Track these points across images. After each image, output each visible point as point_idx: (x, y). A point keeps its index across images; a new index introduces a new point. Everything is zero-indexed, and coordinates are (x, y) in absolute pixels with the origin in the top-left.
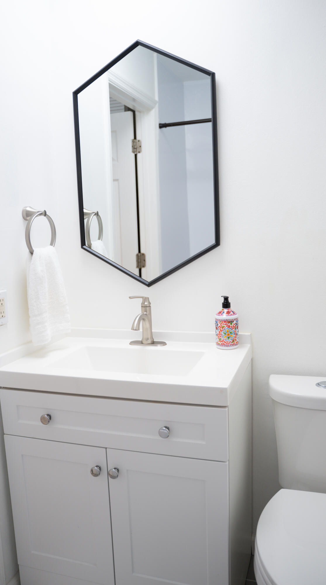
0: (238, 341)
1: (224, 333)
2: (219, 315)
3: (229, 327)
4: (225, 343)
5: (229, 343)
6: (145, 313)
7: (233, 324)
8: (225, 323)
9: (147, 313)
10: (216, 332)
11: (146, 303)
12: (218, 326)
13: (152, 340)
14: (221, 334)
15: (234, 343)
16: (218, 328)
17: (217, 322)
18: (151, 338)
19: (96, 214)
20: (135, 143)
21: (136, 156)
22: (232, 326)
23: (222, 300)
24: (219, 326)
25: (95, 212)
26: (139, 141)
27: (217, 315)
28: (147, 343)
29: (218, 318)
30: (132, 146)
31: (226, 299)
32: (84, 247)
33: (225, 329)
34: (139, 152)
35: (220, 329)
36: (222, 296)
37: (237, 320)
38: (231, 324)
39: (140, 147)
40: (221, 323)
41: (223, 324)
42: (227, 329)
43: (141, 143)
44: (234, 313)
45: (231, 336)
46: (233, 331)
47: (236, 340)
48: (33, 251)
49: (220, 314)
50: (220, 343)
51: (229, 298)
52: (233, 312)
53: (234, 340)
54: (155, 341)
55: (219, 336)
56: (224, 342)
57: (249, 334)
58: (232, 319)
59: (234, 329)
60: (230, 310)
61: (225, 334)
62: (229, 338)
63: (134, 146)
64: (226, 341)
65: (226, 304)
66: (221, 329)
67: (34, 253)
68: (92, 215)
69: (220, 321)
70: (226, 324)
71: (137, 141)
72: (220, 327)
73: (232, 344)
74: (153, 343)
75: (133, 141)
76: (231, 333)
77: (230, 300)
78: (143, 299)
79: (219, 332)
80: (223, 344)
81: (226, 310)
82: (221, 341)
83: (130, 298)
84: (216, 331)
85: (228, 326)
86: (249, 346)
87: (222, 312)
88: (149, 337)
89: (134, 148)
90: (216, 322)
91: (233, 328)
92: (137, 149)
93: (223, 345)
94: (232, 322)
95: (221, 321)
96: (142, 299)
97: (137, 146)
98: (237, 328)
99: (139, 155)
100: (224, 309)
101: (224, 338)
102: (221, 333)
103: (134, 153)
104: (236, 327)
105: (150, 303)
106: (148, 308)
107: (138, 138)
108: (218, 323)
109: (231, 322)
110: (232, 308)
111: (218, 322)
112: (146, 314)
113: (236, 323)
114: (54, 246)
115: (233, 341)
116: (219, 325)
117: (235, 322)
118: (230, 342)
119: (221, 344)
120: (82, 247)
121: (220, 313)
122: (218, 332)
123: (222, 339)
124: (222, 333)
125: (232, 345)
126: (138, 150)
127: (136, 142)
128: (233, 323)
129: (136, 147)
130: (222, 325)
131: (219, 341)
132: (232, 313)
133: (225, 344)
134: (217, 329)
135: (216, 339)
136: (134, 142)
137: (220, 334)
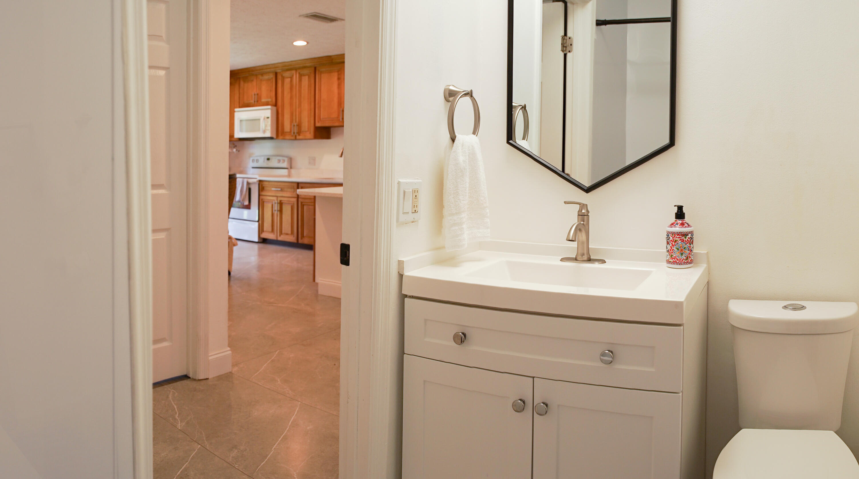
0: (692, 259)
1: (676, 248)
2: (672, 227)
3: (683, 241)
4: (678, 260)
5: (682, 261)
6: (582, 223)
7: (687, 238)
8: (678, 236)
9: (584, 223)
10: (667, 248)
11: (583, 211)
12: (670, 240)
13: (589, 256)
14: (673, 249)
15: (688, 261)
16: (670, 242)
17: (669, 235)
18: (587, 254)
19: (523, 107)
20: (565, 40)
21: (565, 55)
22: (686, 240)
23: (675, 210)
24: (671, 240)
25: (523, 105)
26: (570, 38)
27: (668, 227)
28: (582, 260)
29: (669, 231)
30: (562, 44)
31: (680, 208)
32: (511, 141)
33: (677, 244)
34: (569, 51)
35: (672, 243)
36: (675, 206)
37: (692, 233)
38: (685, 238)
39: (571, 45)
40: (673, 236)
41: (675, 237)
42: (680, 244)
43: (572, 41)
44: (689, 226)
45: (685, 252)
46: (687, 246)
47: (690, 258)
48: (455, 137)
49: (673, 226)
50: (671, 260)
51: (683, 208)
52: (687, 224)
53: (688, 257)
54: (591, 258)
55: (670, 252)
56: (676, 260)
57: (706, 252)
58: (687, 231)
59: (688, 244)
60: (684, 222)
61: (678, 249)
62: (682, 254)
63: (564, 43)
64: (679, 258)
65: (680, 214)
66: (673, 243)
67: (456, 139)
68: (518, 108)
69: (673, 234)
70: (679, 238)
71: (568, 38)
72: (672, 241)
73: (686, 262)
74: (589, 260)
75: (562, 38)
76: (685, 248)
77: (684, 210)
78: (581, 205)
79: (671, 247)
80: (674, 261)
81: (680, 222)
82: (673, 258)
83: (565, 202)
84: (667, 246)
85: (681, 240)
86: (704, 266)
87: (675, 224)
88: (585, 252)
89: (564, 47)
90: (667, 235)
91: (688, 243)
92: (567, 48)
93: (674, 263)
94: (686, 236)
95: (673, 233)
96: (579, 205)
97: (567, 44)
98: (692, 243)
99: (569, 55)
100: (677, 220)
101: (676, 254)
102: (673, 248)
103: (564, 52)
104: (691, 241)
105: (588, 211)
106: (586, 216)
107: (569, 34)
108: (670, 237)
109: (685, 235)
110: (687, 219)
111: (670, 235)
112: (583, 224)
113: (691, 237)
114: (477, 136)
115: (687, 258)
116: (671, 238)
117: (690, 236)
118: (684, 259)
119: (673, 262)
120: (508, 142)
121: (672, 224)
122: (669, 248)
123: (674, 256)
124: (675, 249)
125: (685, 264)
126: (568, 49)
127: (566, 40)
128: (687, 237)
129: (566, 45)
130: (675, 239)
131: (670, 258)
132: (686, 225)
133: (678, 262)
134: (668, 243)
135: (667, 255)
136: (564, 39)
137: (672, 250)
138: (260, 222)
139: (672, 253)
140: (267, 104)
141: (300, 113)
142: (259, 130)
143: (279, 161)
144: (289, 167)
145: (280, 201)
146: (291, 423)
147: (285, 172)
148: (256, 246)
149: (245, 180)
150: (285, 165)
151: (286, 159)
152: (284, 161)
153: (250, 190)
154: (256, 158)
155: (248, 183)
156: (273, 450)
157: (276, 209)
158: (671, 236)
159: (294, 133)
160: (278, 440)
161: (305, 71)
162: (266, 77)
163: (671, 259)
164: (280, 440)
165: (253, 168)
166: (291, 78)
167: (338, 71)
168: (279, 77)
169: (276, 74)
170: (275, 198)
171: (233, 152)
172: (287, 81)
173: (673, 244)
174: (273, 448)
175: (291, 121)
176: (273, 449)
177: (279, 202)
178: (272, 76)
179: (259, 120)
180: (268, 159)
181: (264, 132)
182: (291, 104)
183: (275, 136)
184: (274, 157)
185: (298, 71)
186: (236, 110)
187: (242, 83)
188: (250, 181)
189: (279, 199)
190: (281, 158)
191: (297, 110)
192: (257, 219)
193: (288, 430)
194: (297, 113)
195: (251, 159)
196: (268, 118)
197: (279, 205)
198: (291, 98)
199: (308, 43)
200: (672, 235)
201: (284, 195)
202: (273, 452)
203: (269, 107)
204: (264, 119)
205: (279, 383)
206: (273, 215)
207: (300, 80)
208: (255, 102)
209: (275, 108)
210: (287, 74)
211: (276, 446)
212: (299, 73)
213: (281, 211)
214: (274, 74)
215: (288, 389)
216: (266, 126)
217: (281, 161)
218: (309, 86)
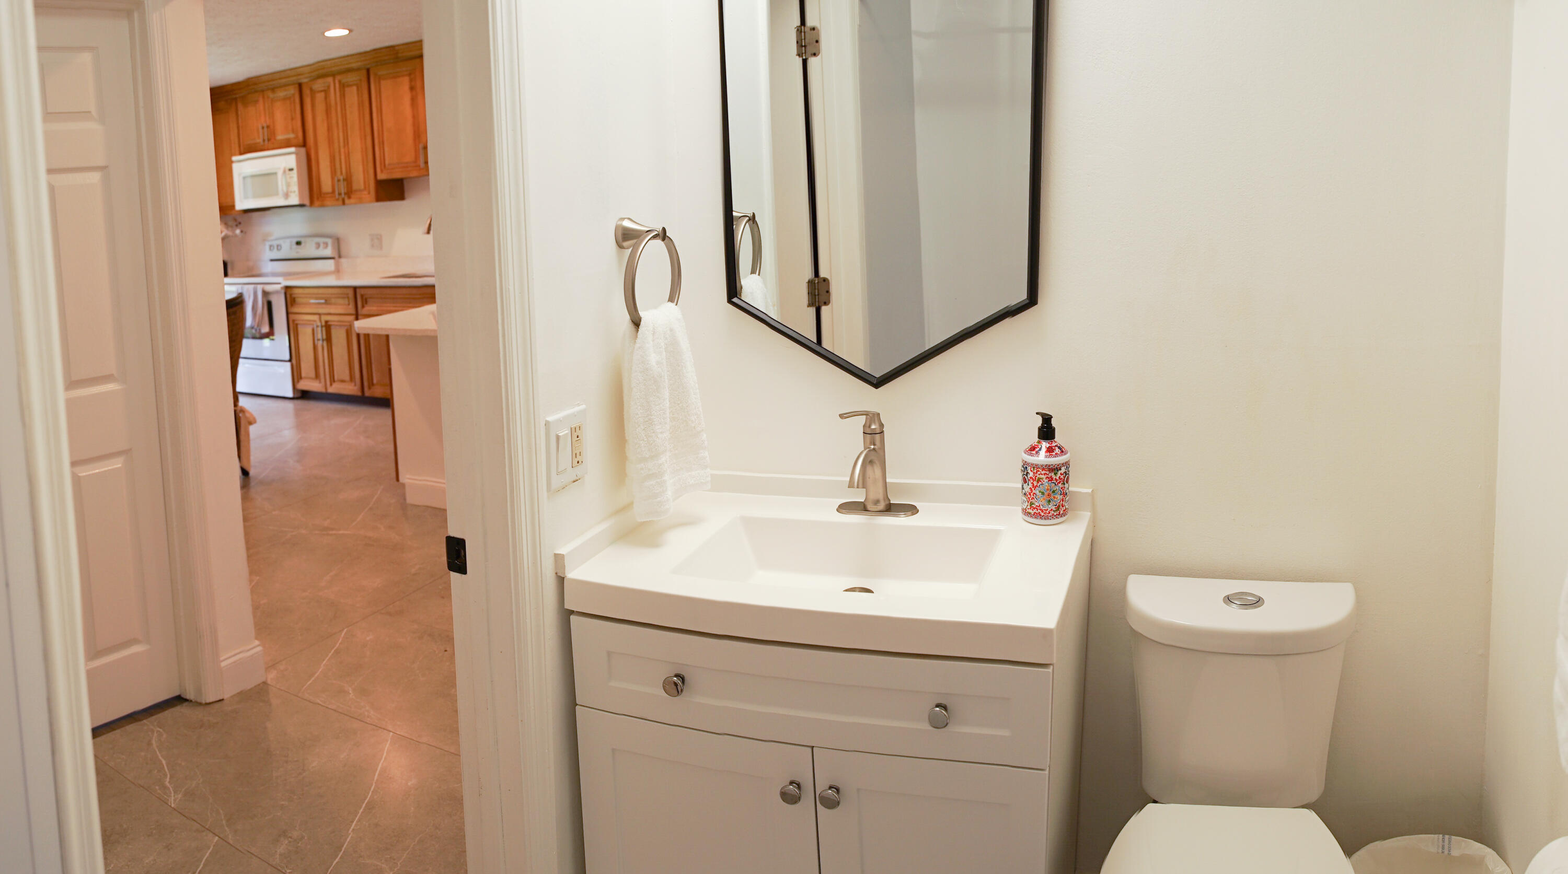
0: (1067, 507)
1: (1040, 492)
2: (1032, 455)
3: (1051, 479)
4: (1042, 512)
5: (1049, 512)
6: (872, 447)
7: (1059, 475)
8: (1044, 472)
9: (876, 447)
10: (1023, 489)
11: (873, 427)
12: (1029, 476)
13: (887, 503)
14: (1035, 493)
15: (1059, 513)
16: (1029, 480)
17: (1026, 468)
18: (884, 499)
19: (750, 219)
20: (803, 34)
21: (805, 63)
22: (1057, 478)
23: (1039, 421)
24: (1031, 478)
25: (749, 215)
26: (811, 29)
27: (1026, 452)
28: (875, 509)
29: (1029, 461)
30: (797, 42)
31: (1047, 419)
32: (735, 300)
33: (1042, 484)
34: (812, 55)
35: (1032, 483)
36: (1037, 415)
37: (1067, 464)
38: (1055, 474)
39: (816, 42)
40: (1035, 471)
41: (1039, 473)
42: (1047, 484)
43: (817, 34)
44: (1062, 452)
45: (1054, 497)
46: (1058, 488)
47: (1063, 507)
48: (640, 320)
49: (1034, 452)
50: (1030, 511)
51: (1052, 419)
52: (1059, 448)
53: (1059, 506)
54: (891, 502)
55: (1029, 496)
56: (1039, 511)
57: (1090, 491)
58: (1058, 462)
59: (1060, 485)
60: (1054, 444)
61: (1043, 493)
62: (1049, 501)
63: (802, 40)
64: (1044, 508)
65: (1047, 431)
66: (1035, 483)
67: (642, 323)
69: (1034, 468)
70: (1045, 474)
71: (807, 29)
72: (1033, 480)
73: (1055, 514)
74: (889, 509)
75: (798, 30)
76: (1054, 492)
77: (1054, 423)
78: (868, 417)
79: (1030, 488)
80: (1035, 513)
81: (1045, 445)
82: (1034, 508)
84: (1023, 486)
85: (1049, 478)
86: (1086, 515)
87: (1038, 449)
88: (881, 496)
89: (802, 46)
90: (1023, 466)
91: (1059, 483)
92: (808, 48)
93: (1036, 516)
94: (1058, 471)
95: (1036, 467)
96: (864, 417)
97: (806, 40)
98: (1067, 482)
99: (812, 61)
100: (1041, 441)
101: (1040, 502)
102: (1034, 491)
103: (802, 57)
104: (1065, 479)
105: (882, 425)
106: (878, 436)
107: (810, 22)
108: (1029, 471)
109: (1054, 469)
110: (1059, 438)
111: (1029, 468)
112: (874, 449)
113: (1065, 472)
114: (676, 303)
115: (1058, 508)
116: (1031, 474)
117: (1063, 470)
118: (1052, 509)
119: (1034, 515)
120: (730, 301)
121: (1033, 448)
122: (1027, 489)
123: (1037, 504)
124: (1037, 492)
125: (1055, 517)
126: (810, 50)
127: (804, 32)
128: (1060, 472)
129: (805, 43)
130: (1038, 476)
131: (1029, 507)
132: (1057, 450)
133: (1042, 514)
134: (1025, 481)
135: (1024, 501)
136: (801, 32)
137: (1032, 494)
138: (294, 361)
139: (1032, 499)
140: (287, 144)
141: (348, 155)
142: (277, 194)
143: (318, 246)
144: (336, 256)
145: (326, 322)
146: (379, 775)
147: (329, 265)
148: (290, 405)
149: (260, 288)
150: (328, 252)
151: (329, 241)
152: (326, 244)
153: (270, 305)
154: (275, 243)
155: (265, 293)
156: (350, 834)
157: (320, 336)
158: (1031, 471)
159: (340, 194)
160: (359, 813)
161: (351, 78)
162: (281, 94)
163: (1031, 508)
164: (362, 812)
165: (272, 260)
166: (326, 92)
167: (410, 75)
168: (306, 91)
169: (300, 86)
170: (316, 318)
171: (236, 236)
172: (320, 97)
173: (1035, 485)
174: (351, 830)
175: (333, 173)
176: (350, 832)
177: (323, 324)
178: (292, 91)
179: (275, 174)
180: (298, 243)
181: (287, 196)
182: (330, 141)
183: (307, 202)
184: (309, 240)
185: (338, 78)
186: (234, 158)
187: (240, 106)
188: (269, 288)
189: (324, 318)
190: (321, 240)
191: (342, 150)
192: (288, 358)
193: (374, 789)
194: (343, 157)
195: (268, 244)
196: (291, 170)
197: (324, 329)
198: (329, 129)
199: (350, 31)
200: (1032, 469)
201: (332, 311)
202: (352, 837)
203: (293, 149)
204: (284, 172)
205: (351, 696)
206: (315, 348)
207: (343, 96)
208: (264, 140)
209: (303, 150)
210: (319, 85)
211: (356, 825)
212: (340, 82)
213: (329, 339)
214: (297, 86)
215: (367, 708)
216: (288, 185)
217: (322, 245)
218: (361, 104)
